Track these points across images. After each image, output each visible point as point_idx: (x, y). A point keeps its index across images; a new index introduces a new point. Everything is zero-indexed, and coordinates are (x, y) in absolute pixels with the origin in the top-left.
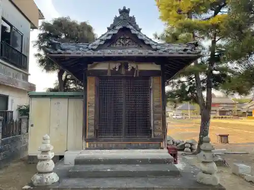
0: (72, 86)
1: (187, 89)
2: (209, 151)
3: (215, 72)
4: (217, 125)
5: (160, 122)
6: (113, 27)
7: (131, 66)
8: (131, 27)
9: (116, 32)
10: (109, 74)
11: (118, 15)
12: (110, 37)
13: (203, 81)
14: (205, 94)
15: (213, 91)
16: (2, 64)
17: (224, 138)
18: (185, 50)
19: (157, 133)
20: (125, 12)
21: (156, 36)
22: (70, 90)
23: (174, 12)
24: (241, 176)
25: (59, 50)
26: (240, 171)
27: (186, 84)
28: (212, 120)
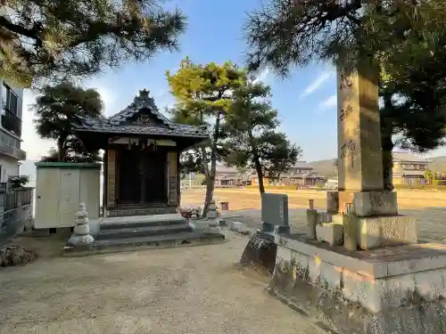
0: (72, 154)
1: (195, 161)
2: (214, 210)
3: (218, 147)
4: (220, 195)
5: (175, 190)
6: (134, 106)
7: (150, 142)
8: (151, 108)
9: (137, 111)
10: (129, 148)
11: (138, 95)
12: (131, 115)
13: (209, 154)
14: (210, 164)
15: (217, 162)
16: (3, 131)
17: (225, 205)
18: (197, 132)
19: (172, 200)
20: (145, 93)
21: (167, 109)
22: (70, 159)
23: (184, 91)
24: (236, 230)
25: (85, 126)
26: (236, 227)
27: (194, 156)
28: (215, 190)
